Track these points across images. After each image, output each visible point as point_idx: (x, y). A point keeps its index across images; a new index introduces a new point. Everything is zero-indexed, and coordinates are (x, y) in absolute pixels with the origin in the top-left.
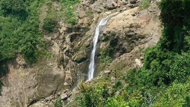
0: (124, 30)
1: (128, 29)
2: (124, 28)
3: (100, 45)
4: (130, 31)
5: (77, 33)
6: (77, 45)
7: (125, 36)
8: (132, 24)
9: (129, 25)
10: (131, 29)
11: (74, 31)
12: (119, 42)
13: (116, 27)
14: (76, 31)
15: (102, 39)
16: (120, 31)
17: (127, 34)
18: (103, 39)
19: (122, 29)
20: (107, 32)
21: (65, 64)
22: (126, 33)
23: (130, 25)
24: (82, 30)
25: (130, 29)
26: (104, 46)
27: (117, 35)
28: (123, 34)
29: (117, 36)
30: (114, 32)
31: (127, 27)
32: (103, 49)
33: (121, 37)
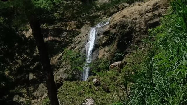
0: (143, 18)
1: (150, 14)
2: (141, 15)
3: (98, 54)
4: (155, 16)
5: (57, 39)
6: (56, 59)
7: (145, 27)
8: (157, 4)
9: (151, 8)
10: (156, 11)
11: (51, 36)
12: (135, 38)
13: (128, 14)
14: (54, 36)
15: (101, 42)
16: (136, 19)
17: (149, 22)
18: (104, 42)
19: (138, 16)
20: (111, 27)
21: (32, 89)
22: (146, 22)
23: (154, 6)
24: (65, 34)
25: (153, 13)
26: (106, 53)
27: (130, 26)
28: (140, 23)
29: (130, 28)
30: (125, 22)
31: (147, 12)
32: (105, 58)
33: (137, 28)
